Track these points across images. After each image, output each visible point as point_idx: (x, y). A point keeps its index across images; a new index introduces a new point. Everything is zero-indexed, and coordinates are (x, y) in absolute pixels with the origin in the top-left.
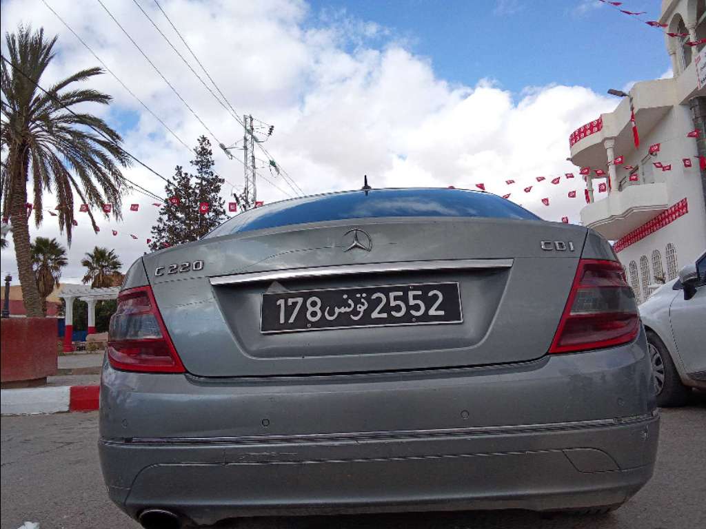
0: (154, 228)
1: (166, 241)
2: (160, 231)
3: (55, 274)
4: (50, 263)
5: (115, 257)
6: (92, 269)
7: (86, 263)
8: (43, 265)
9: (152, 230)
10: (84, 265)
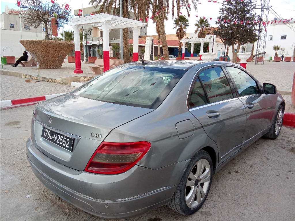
0: (221, 9)
1: (225, 15)
2: (223, 11)
3: (184, 30)
4: (183, 26)
5: (207, 22)
6: (199, 27)
7: (197, 25)
8: (180, 27)
9: (220, 10)
10: (196, 26)
